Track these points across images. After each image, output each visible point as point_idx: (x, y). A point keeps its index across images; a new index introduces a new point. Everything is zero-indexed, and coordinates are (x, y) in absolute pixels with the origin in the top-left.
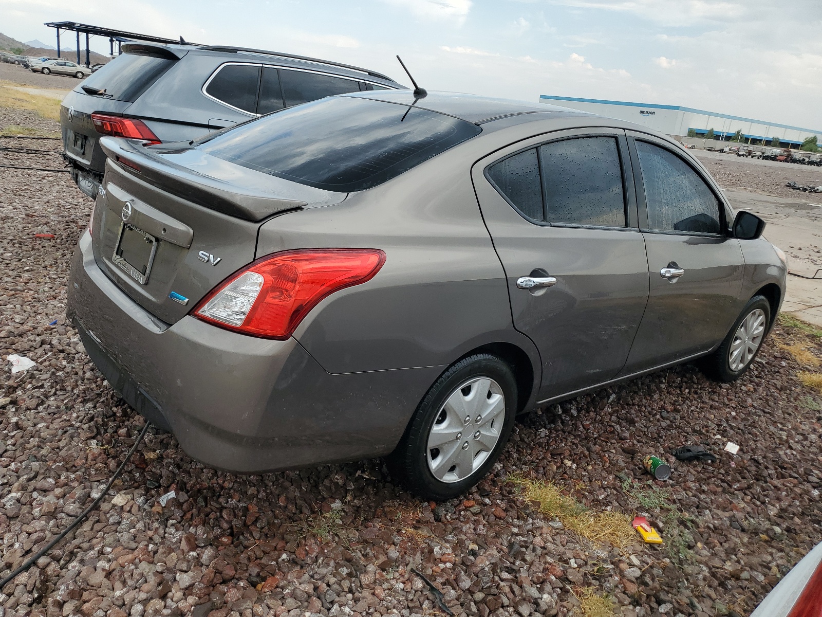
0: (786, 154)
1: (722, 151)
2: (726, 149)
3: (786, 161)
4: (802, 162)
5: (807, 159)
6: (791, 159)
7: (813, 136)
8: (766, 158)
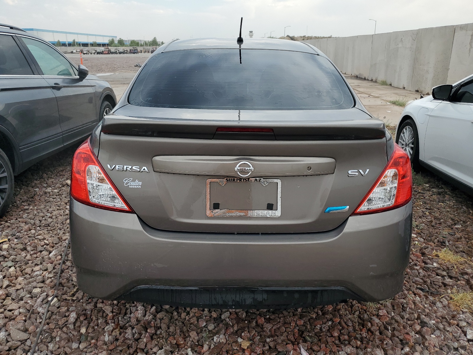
0: (107, 50)
1: (72, 52)
2: (74, 51)
3: (108, 53)
4: (116, 53)
5: (118, 51)
6: (111, 52)
7: (112, 39)
8: (98, 53)
